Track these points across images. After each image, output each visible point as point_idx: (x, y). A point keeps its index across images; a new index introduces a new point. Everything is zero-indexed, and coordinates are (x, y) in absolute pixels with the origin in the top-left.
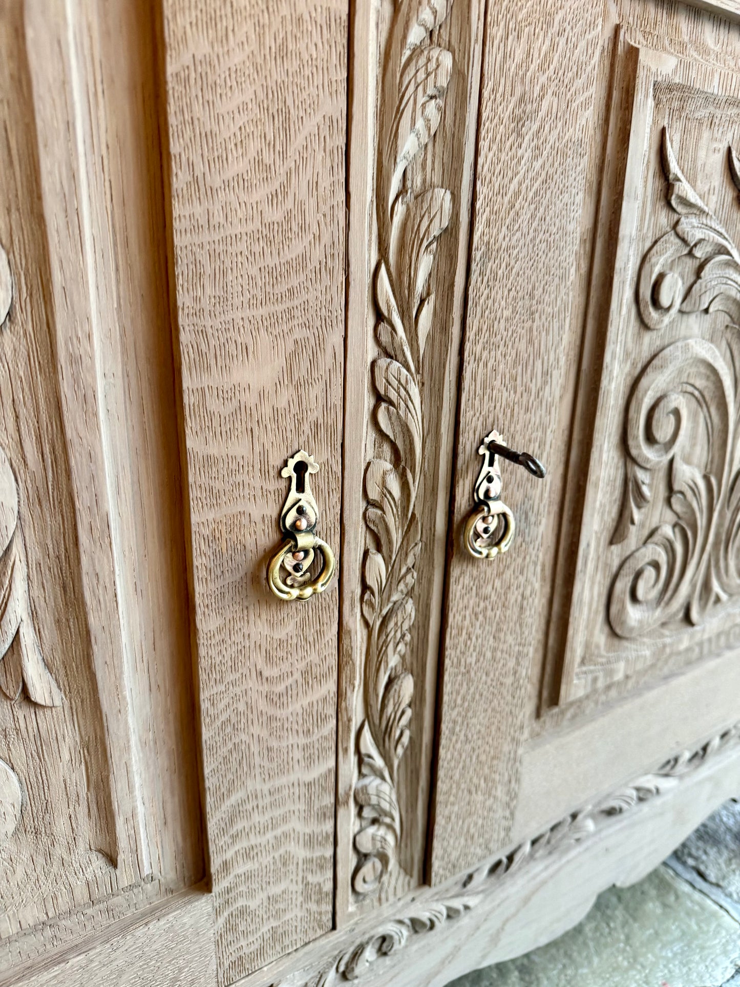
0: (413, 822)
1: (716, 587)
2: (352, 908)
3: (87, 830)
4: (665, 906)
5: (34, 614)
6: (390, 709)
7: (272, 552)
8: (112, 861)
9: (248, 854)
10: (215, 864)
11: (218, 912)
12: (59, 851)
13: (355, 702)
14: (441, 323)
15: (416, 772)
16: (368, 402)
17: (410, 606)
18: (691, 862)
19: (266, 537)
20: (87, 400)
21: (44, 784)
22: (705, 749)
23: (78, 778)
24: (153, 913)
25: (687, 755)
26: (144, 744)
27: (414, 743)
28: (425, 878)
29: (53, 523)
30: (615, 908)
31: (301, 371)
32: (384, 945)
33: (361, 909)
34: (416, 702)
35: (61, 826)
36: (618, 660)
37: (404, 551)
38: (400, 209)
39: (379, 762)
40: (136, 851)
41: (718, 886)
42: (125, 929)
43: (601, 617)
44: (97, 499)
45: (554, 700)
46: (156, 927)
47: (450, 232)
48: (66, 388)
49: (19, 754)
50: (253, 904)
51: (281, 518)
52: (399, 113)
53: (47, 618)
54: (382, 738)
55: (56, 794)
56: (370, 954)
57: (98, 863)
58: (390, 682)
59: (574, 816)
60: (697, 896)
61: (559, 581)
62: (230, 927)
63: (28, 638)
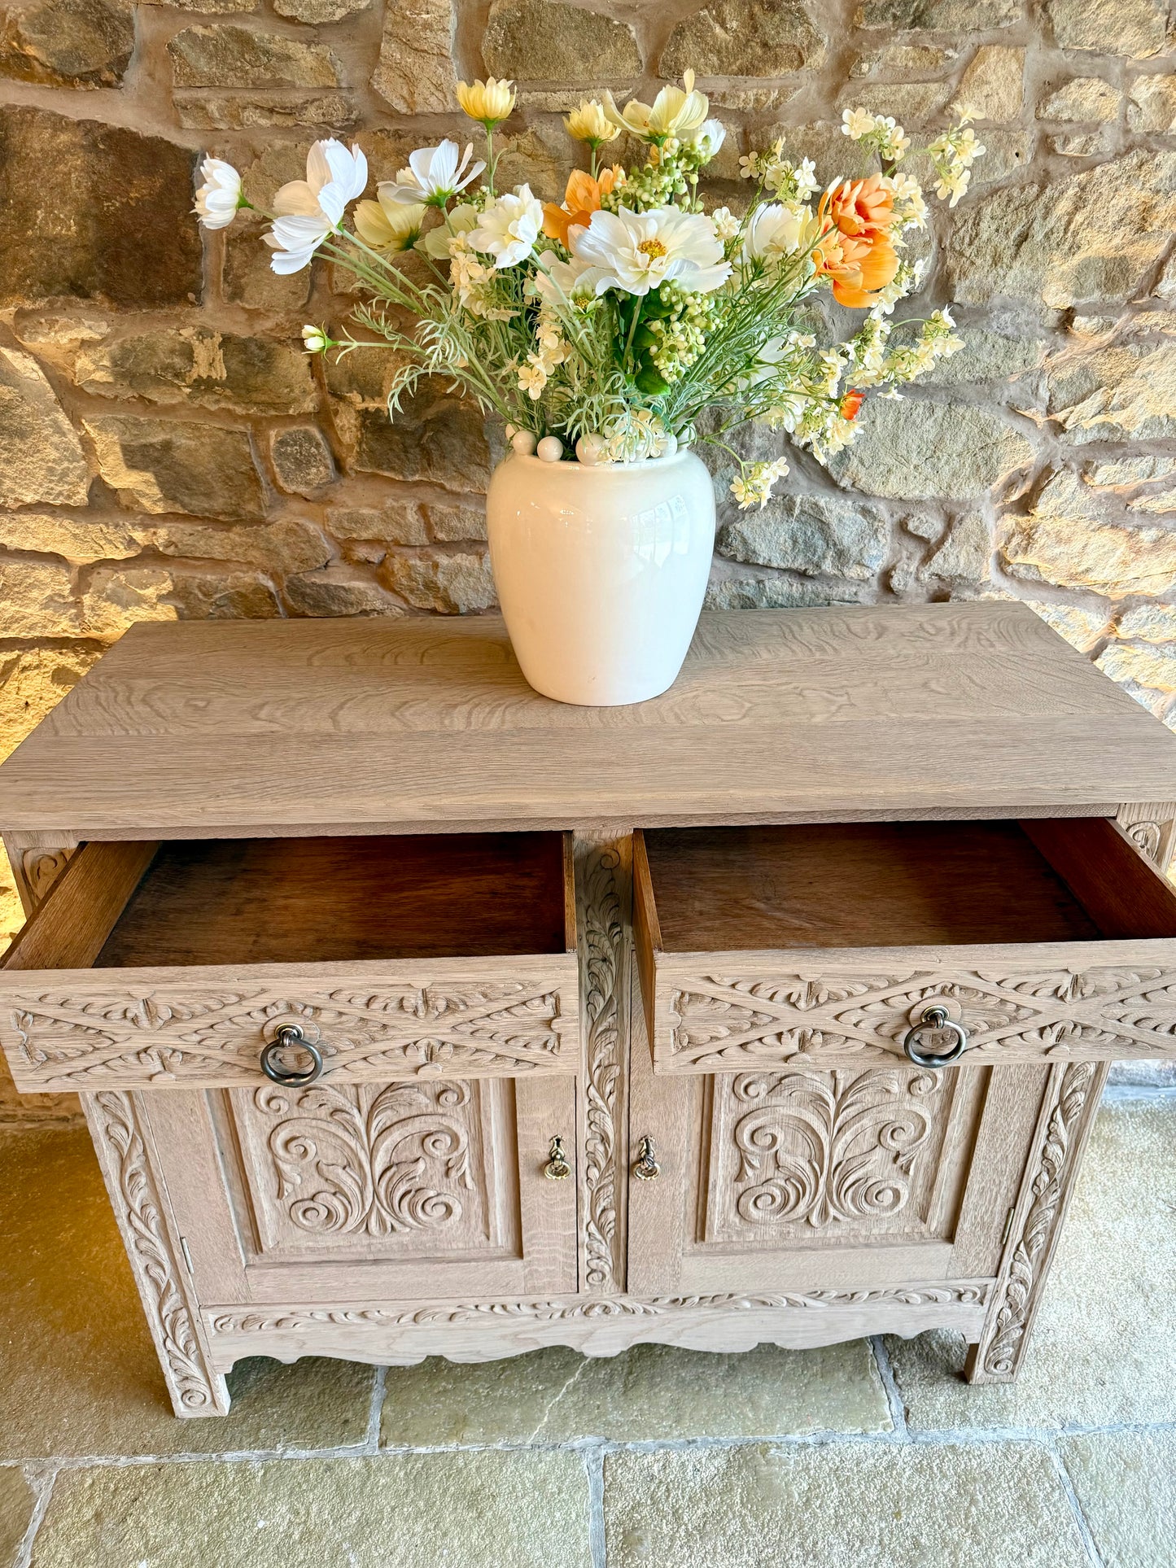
0: (619, 1265)
1: (832, 1211)
2: (587, 1287)
3: (481, 1227)
4: (850, 1379)
5: (470, 1166)
6: (602, 1220)
7: (547, 1163)
8: (488, 1238)
9: (539, 1252)
10: (525, 1251)
11: (525, 1267)
12: (472, 1230)
13: (586, 1215)
14: (619, 1100)
15: (618, 1246)
16: (587, 1122)
17: (611, 1188)
18: (896, 1365)
19: (546, 1158)
20: (489, 1120)
21: (469, 1210)
22: (853, 1295)
23: (480, 1211)
24: (501, 1258)
25: (834, 1294)
26: (502, 1206)
27: (617, 1235)
28: (626, 1290)
29: (477, 1146)
30: (816, 1364)
31: (558, 1113)
32: (606, 1309)
33: (591, 1289)
34: (617, 1220)
35: (473, 1222)
36: (749, 1231)
37: (607, 1168)
38: (598, 1072)
39: (599, 1237)
40: (496, 1237)
41: (900, 1387)
42: (492, 1259)
43: (734, 1209)
44: (489, 1143)
45: (703, 1238)
46: (503, 1264)
47: (621, 1075)
48: (482, 1118)
49: (462, 1200)
50: (540, 1269)
51: (550, 1154)
52: (595, 1049)
53: (474, 1167)
54: (600, 1229)
55: (472, 1213)
56: (597, 1310)
57: (483, 1237)
58: (603, 1211)
59: (731, 1296)
60: (877, 1385)
61: (702, 1189)
62: (531, 1273)
63: (468, 1172)
